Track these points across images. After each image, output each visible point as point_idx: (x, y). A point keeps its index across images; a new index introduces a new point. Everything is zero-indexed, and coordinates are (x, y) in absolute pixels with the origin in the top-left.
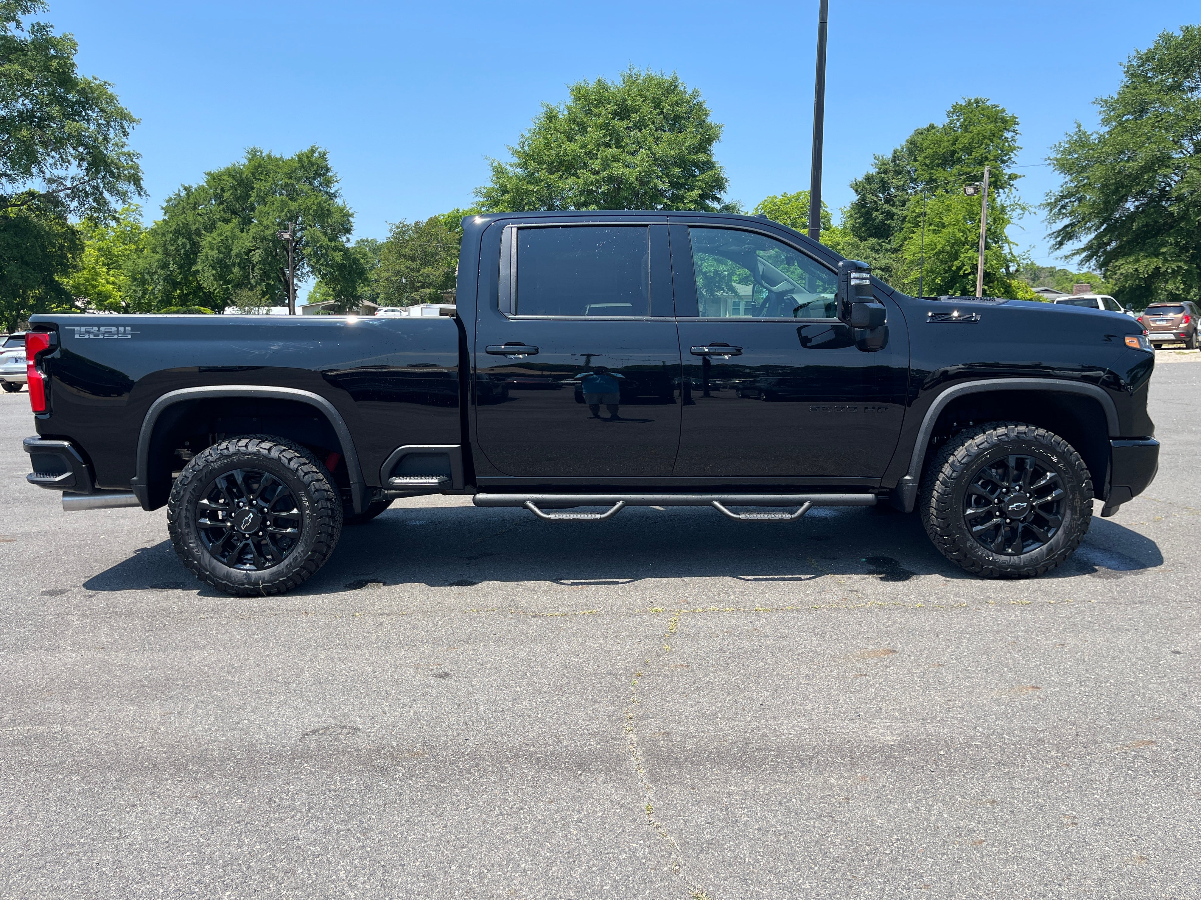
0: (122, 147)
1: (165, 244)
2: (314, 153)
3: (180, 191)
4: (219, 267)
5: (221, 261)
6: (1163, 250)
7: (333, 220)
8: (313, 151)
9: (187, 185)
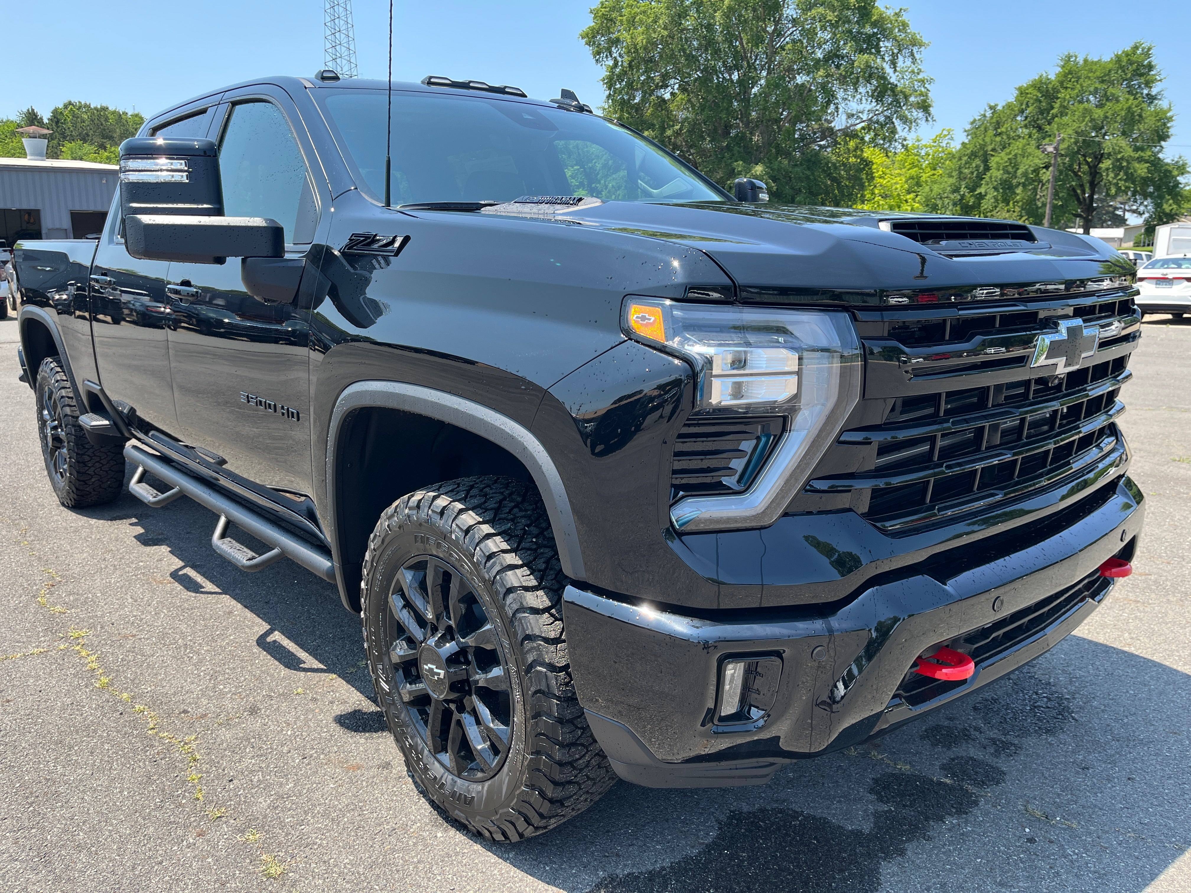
0: (918, 74)
1: (960, 168)
2: (1138, 49)
3: (985, 111)
4: (1002, 188)
5: (1006, 181)
7: (1146, 127)
8: (1136, 48)
9: (993, 104)
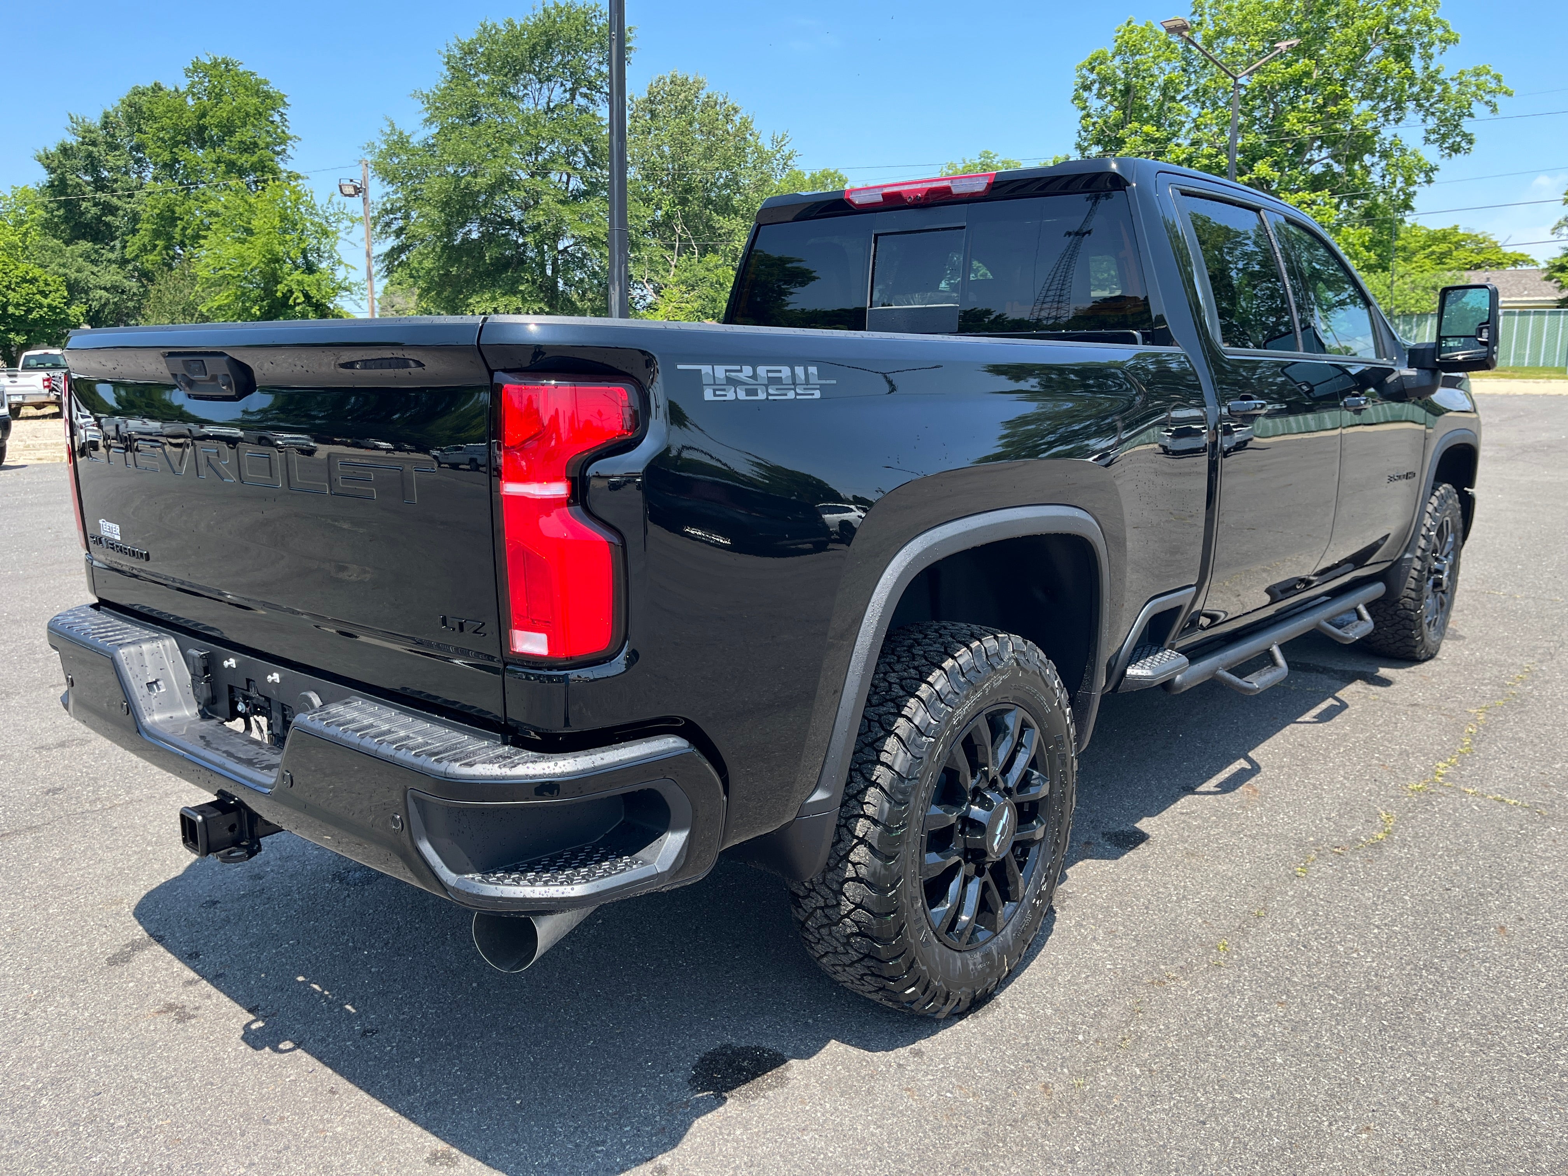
6: (522, 288)
